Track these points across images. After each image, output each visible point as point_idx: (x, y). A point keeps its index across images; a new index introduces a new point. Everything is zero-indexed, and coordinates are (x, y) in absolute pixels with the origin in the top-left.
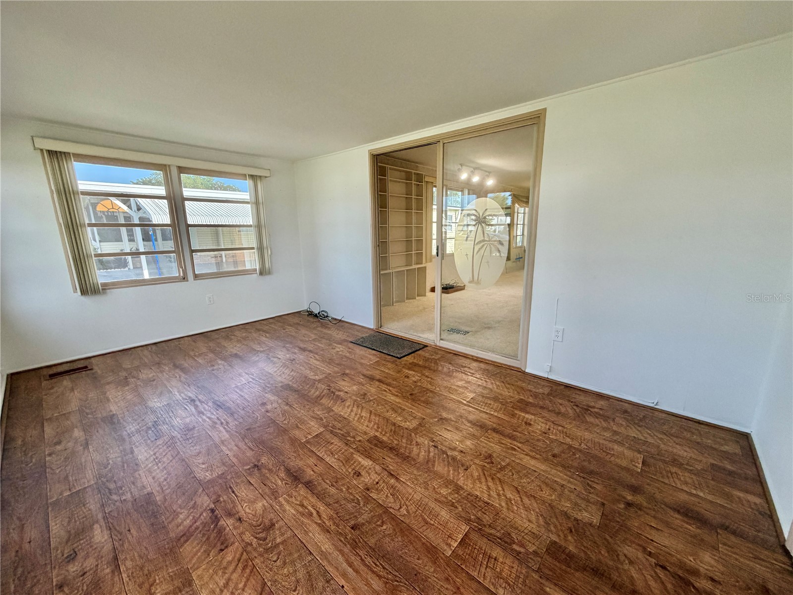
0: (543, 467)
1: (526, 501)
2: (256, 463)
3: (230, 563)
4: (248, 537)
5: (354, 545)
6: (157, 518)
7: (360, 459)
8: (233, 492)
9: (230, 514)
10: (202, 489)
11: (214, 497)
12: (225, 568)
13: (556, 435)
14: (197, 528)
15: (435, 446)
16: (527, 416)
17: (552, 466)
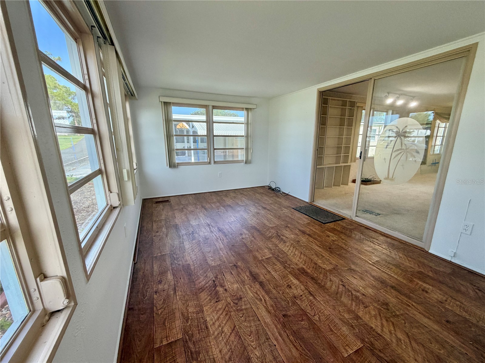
0: (436, 327)
1: (414, 345)
2: (235, 264)
3: (220, 309)
4: (229, 299)
5: (284, 326)
6: (191, 277)
7: (292, 279)
8: (224, 275)
9: (222, 286)
10: (210, 269)
11: (215, 275)
12: (218, 311)
13: (453, 306)
14: (207, 287)
15: (343, 285)
16: (425, 285)
17: (443, 328)
